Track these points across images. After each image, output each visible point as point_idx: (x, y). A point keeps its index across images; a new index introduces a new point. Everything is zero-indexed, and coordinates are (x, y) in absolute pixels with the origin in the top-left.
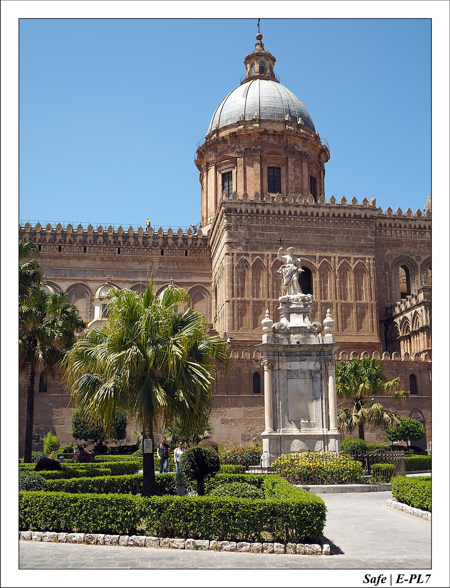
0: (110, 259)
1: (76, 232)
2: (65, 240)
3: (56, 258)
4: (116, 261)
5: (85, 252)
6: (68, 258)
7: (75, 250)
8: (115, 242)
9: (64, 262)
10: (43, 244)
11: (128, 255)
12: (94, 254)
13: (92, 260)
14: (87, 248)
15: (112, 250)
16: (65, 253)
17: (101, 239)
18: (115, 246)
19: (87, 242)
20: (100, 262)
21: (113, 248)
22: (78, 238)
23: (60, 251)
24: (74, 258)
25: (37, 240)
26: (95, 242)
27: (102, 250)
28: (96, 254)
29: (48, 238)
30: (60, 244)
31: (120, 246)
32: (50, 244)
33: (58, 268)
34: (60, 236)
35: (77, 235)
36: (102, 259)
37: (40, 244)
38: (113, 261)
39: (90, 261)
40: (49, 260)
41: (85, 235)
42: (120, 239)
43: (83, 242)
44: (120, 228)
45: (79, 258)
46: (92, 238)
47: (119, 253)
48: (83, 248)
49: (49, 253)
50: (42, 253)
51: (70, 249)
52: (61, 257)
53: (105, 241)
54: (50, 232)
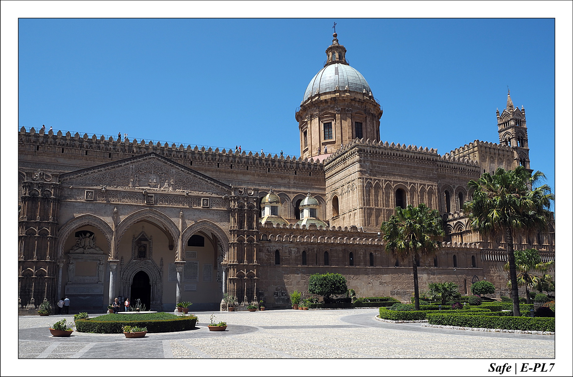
0: (264, 175)
1: (242, 156)
2: (235, 161)
3: (229, 173)
4: (267, 177)
5: (247, 170)
6: (237, 173)
7: (241, 168)
8: (266, 164)
9: (234, 176)
10: (221, 162)
11: (275, 174)
12: (254, 172)
13: (252, 175)
14: (249, 167)
15: (265, 170)
16: (235, 170)
17: (257, 161)
18: (266, 167)
19: (249, 163)
20: (257, 177)
21: (265, 168)
22: (243, 160)
23: (231, 168)
24: (241, 173)
25: (217, 160)
26: (254, 164)
27: (258, 169)
28: (255, 172)
29: (224, 158)
30: (231, 164)
31: (270, 167)
32: (225, 163)
33: (230, 180)
34: (232, 158)
35: (243, 158)
36: (258, 175)
37: (218, 162)
38: (265, 177)
39: (251, 176)
40: (224, 174)
41: (247, 158)
42: (270, 162)
43: (246, 163)
44: (270, 155)
45: (244, 174)
46: (252, 161)
47: (269, 172)
48: (246, 167)
49: (225, 169)
50: (220, 169)
51: (238, 167)
52: (232, 172)
53: (260, 163)
54: (225, 154)
